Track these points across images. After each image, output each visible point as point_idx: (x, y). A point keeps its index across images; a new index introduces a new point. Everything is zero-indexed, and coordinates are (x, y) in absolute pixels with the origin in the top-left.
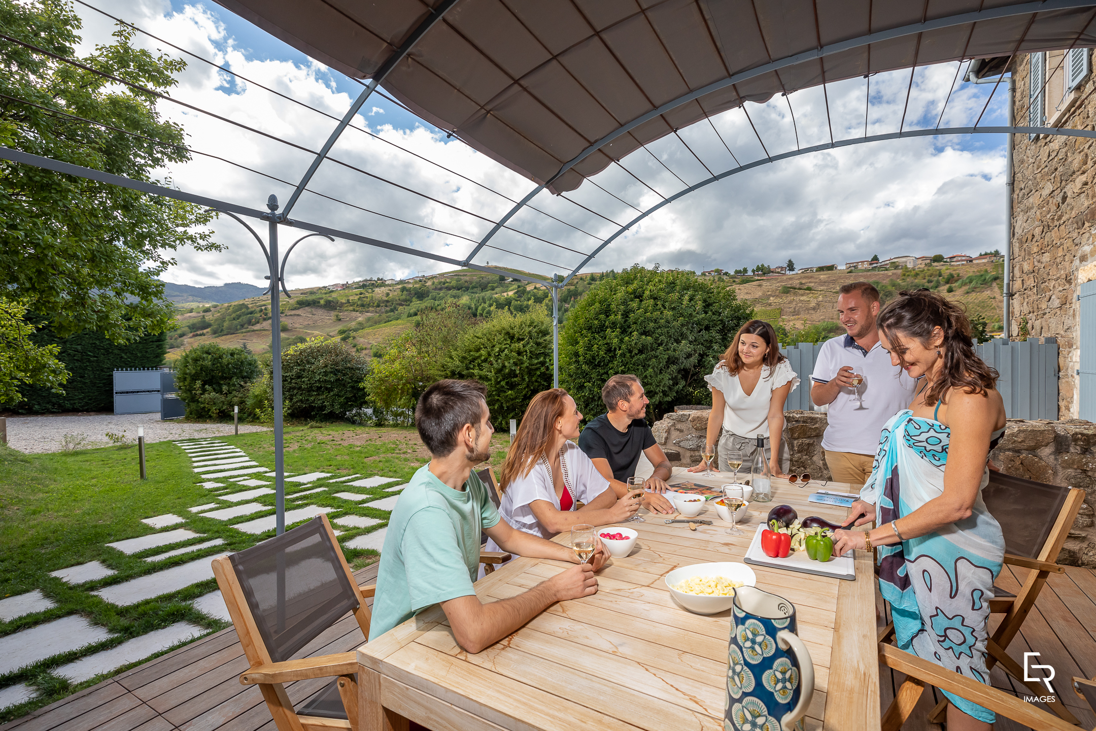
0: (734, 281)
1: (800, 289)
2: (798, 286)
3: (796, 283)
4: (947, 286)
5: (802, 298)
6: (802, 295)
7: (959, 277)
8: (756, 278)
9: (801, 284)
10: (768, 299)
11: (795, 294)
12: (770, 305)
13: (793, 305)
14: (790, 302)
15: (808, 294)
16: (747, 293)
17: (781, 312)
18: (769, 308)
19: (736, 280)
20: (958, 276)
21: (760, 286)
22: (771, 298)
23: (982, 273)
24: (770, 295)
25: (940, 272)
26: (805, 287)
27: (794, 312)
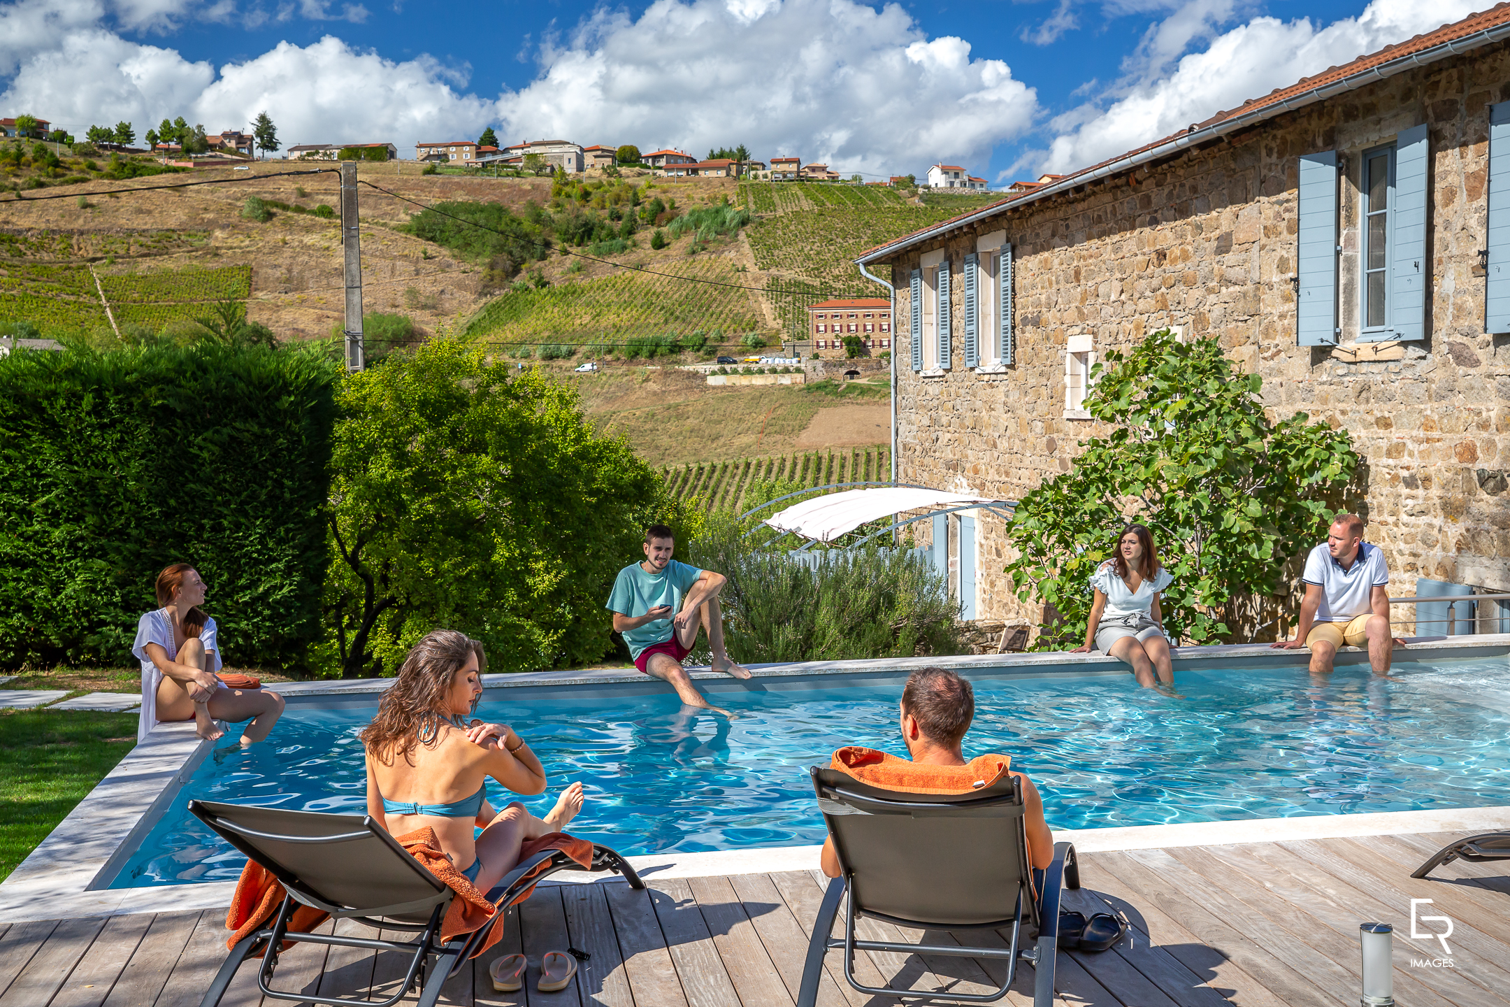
0: (92, 167)
1: (300, 210)
2: (293, 201)
3: (286, 189)
4: (653, 230)
5: (310, 239)
6: (308, 230)
7: (675, 211)
8: (163, 161)
9: (303, 194)
10: (208, 233)
11: (288, 225)
12: (216, 253)
13: (284, 259)
14: (275, 250)
15: (324, 227)
16: (139, 211)
17: (251, 280)
18: (213, 265)
19: (99, 163)
20: (673, 207)
21: (175, 188)
22: (218, 233)
23: (720, 204)
24: (213, 224)
25: (635, 194)
26: (315, 206)
27: (288, 280)
